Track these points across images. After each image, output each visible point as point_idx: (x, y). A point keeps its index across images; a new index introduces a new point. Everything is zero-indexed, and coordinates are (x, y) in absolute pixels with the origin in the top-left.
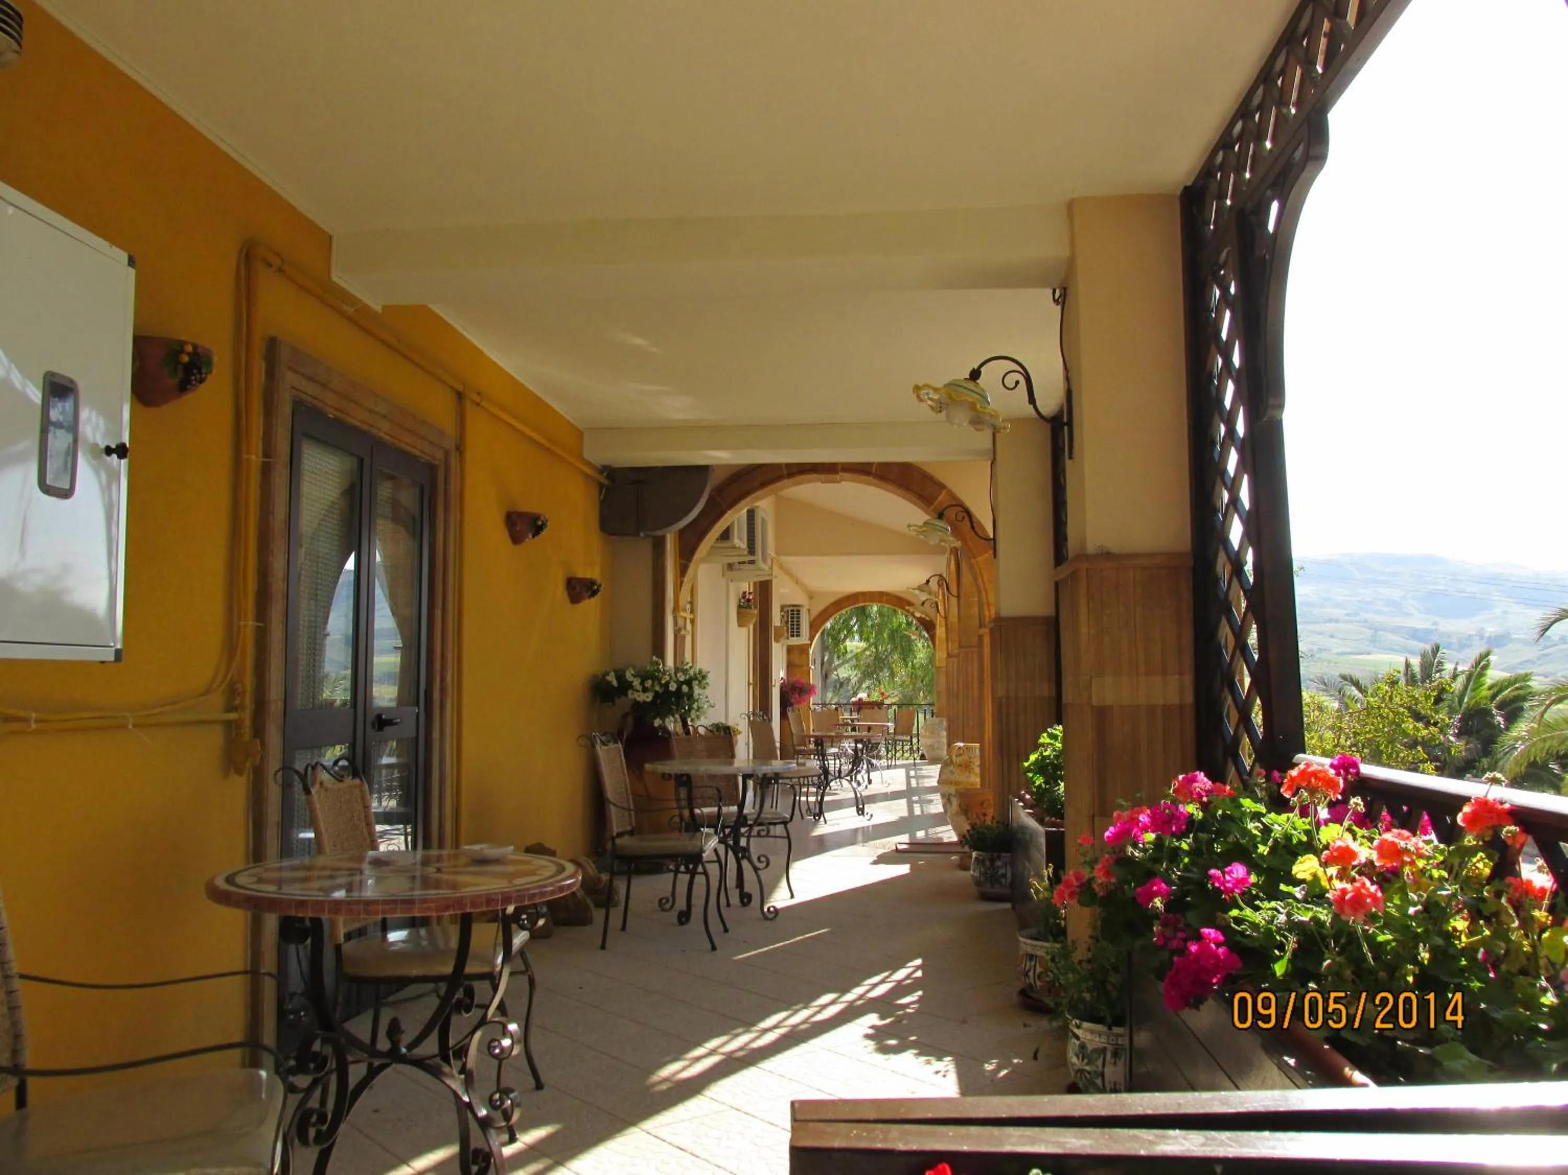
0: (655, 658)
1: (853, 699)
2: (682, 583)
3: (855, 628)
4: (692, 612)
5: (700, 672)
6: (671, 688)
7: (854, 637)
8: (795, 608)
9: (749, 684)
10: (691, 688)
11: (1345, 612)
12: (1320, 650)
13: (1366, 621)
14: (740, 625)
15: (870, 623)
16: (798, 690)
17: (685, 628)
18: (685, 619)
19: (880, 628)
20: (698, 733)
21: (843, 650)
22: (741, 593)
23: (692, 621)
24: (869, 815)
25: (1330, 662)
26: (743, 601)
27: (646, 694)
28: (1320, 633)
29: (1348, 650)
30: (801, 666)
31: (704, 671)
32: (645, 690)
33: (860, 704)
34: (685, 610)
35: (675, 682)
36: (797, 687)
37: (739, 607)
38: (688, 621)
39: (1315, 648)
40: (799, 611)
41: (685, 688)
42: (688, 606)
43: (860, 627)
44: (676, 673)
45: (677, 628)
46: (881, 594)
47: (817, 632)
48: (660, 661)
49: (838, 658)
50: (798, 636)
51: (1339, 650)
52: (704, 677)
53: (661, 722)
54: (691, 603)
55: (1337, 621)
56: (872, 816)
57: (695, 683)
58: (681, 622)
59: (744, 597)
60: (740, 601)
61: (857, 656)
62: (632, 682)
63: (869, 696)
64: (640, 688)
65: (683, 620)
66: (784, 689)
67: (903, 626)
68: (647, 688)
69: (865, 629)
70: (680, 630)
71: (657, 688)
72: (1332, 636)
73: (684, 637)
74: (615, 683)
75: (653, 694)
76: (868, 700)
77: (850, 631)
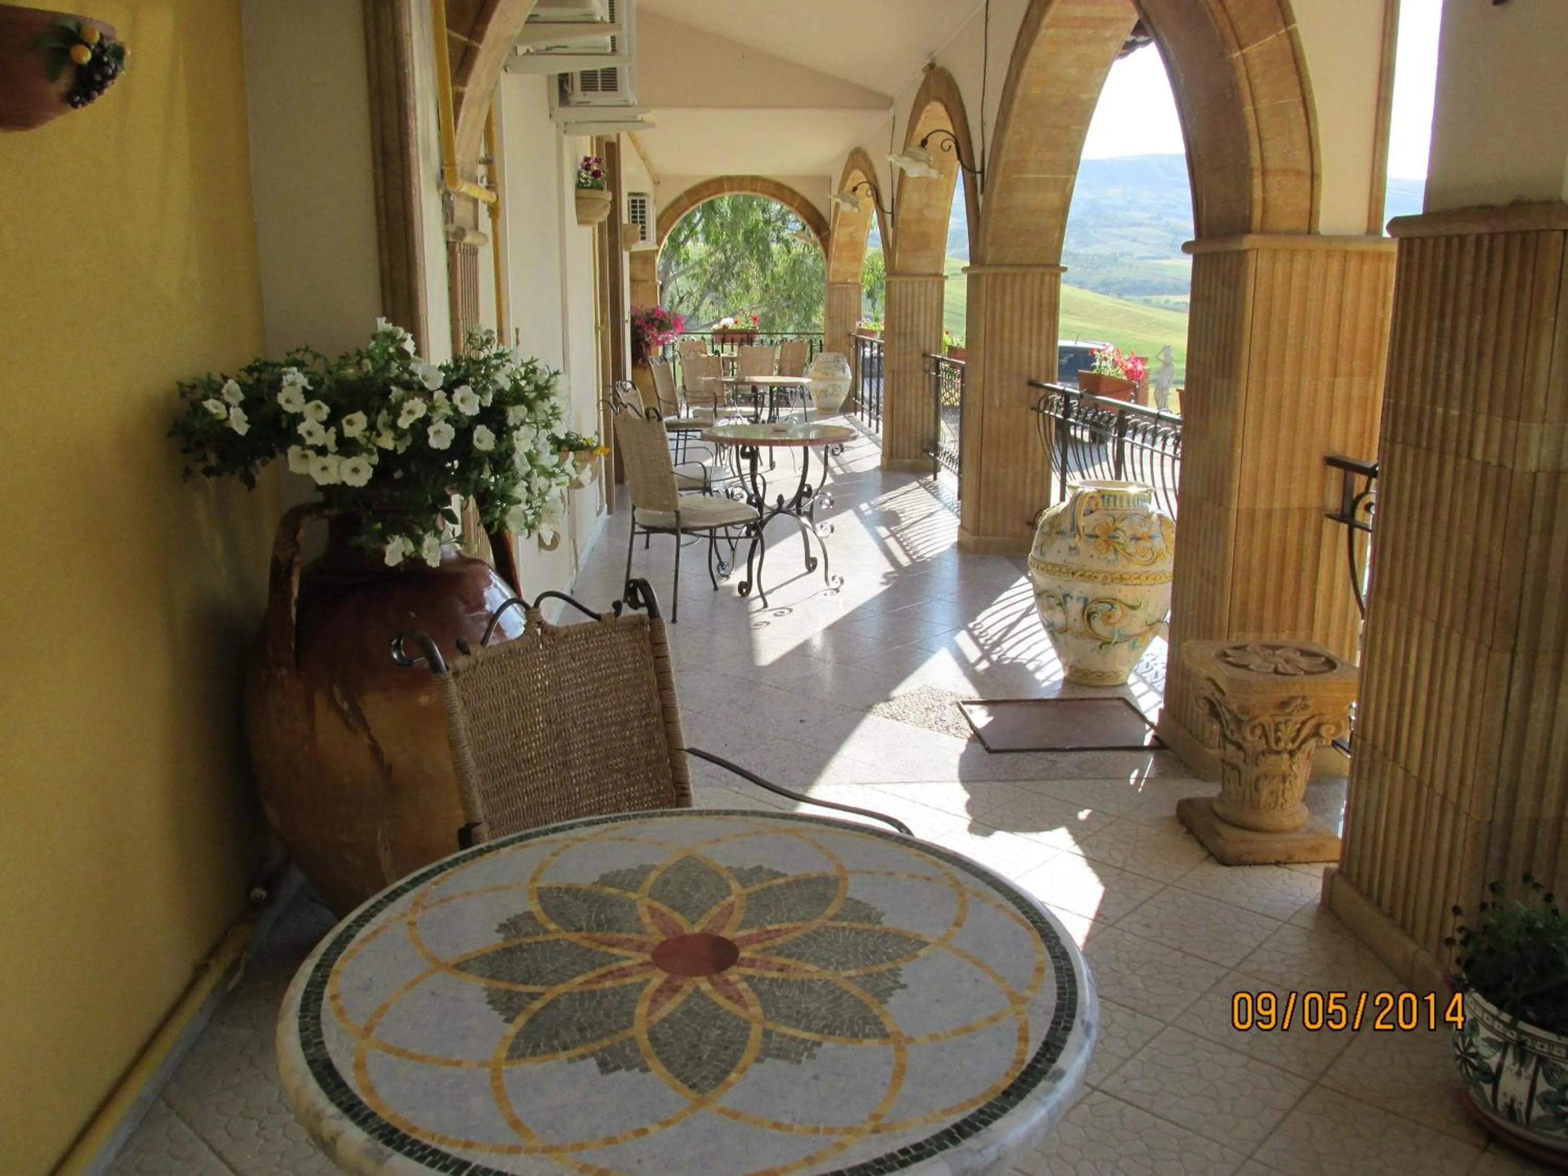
0: (383, 325)
1: (716, 327)
2: (459, 99)
3: (699, 228)
4: (491, 186)
5: (531, 371)
6: (433, 443)
7: (697, 239)
8: (638, 198)
9: (597, 328)
10: (502, 431)
11: (1148, 215)
12: (1122, 255)
13: (1168, 225)
14: (580, 222)
15: (718, 221)
16: (656, 323)
17: (476, 227)
18: (475, 201)
19: (733, 227)
20: (541, 624)
21: (684, 256)
22: (581, 160)
23: (494, 211)
24: (837, 579)
25: (1131, 266)
26: (584, 174)
27: (354, 461)
28: (1124, 237)
29: (1149, 255)
30: (646, 281)
31: (540, 365)
32: (347, 447)
33: (724, 334)
34: (474, 180)
35: (448, 420)
36: (655, 319)
37: (579, 186)
38: (483, 211)
39: (1118, 252)
40: (642, 201)
41: (484, 438)
42: (481, 170)
43: (707, 225)
44: (449, 388)
45: (452, 228)
46: (754, 179)
47: (665, 233)
48: (401, 332)
49: (678, 264)
50: (643, 238)
51: (1140, 255)
52: (543, 392)
53: (410, 547)
54: (488, 162)
55: (1140, 225)
56: (842, 581)
57: (516, 413)
58: (462, 211)
59: (587, 168)
60: (579, 176)
61: (700, 263)
62: (299, 418)
63: (736, 322)
64: (328, 438)
65: (470, 206)
66: (637, 322)
67: (761, 225)
68: (353, 440)
69: (712, 228)
70: (460, 233)
71: (387, 442)
72: (1134, 240)
73: (473, 251)
74: (239, 423)
75: (375, 459)
76: (735, 327)
77: (692, 230)
